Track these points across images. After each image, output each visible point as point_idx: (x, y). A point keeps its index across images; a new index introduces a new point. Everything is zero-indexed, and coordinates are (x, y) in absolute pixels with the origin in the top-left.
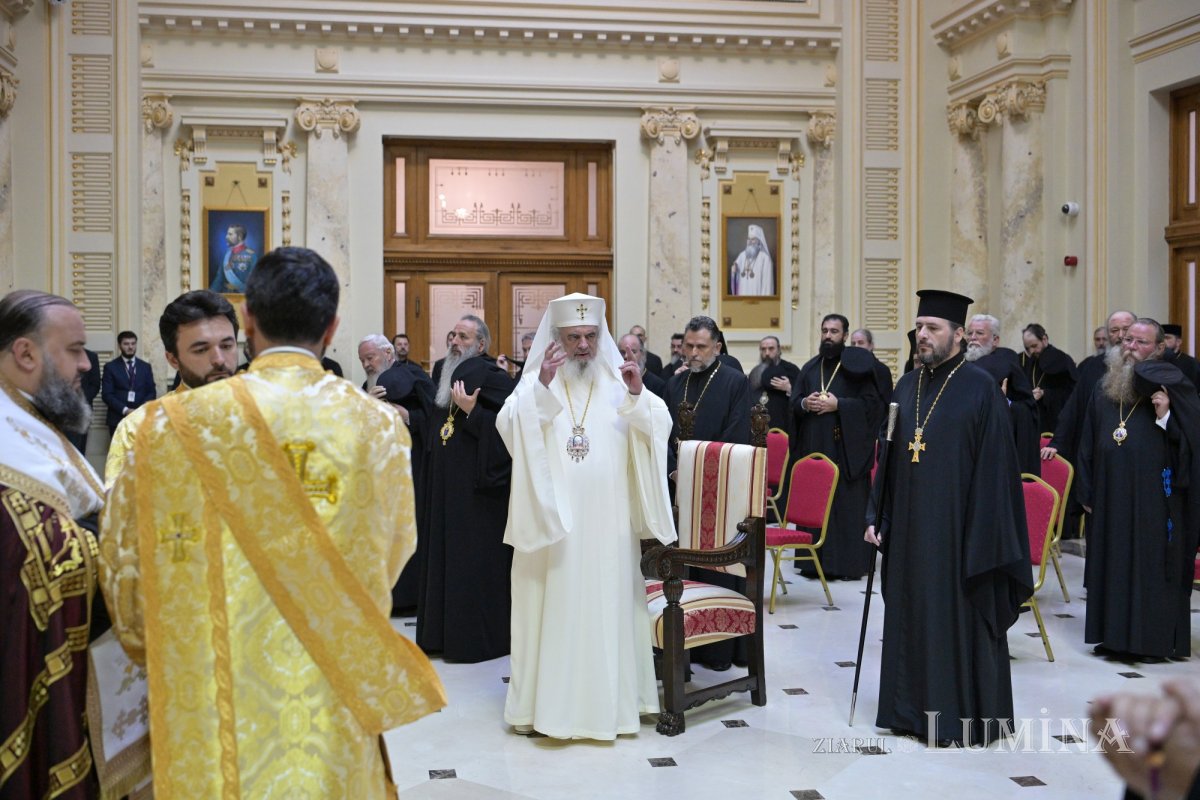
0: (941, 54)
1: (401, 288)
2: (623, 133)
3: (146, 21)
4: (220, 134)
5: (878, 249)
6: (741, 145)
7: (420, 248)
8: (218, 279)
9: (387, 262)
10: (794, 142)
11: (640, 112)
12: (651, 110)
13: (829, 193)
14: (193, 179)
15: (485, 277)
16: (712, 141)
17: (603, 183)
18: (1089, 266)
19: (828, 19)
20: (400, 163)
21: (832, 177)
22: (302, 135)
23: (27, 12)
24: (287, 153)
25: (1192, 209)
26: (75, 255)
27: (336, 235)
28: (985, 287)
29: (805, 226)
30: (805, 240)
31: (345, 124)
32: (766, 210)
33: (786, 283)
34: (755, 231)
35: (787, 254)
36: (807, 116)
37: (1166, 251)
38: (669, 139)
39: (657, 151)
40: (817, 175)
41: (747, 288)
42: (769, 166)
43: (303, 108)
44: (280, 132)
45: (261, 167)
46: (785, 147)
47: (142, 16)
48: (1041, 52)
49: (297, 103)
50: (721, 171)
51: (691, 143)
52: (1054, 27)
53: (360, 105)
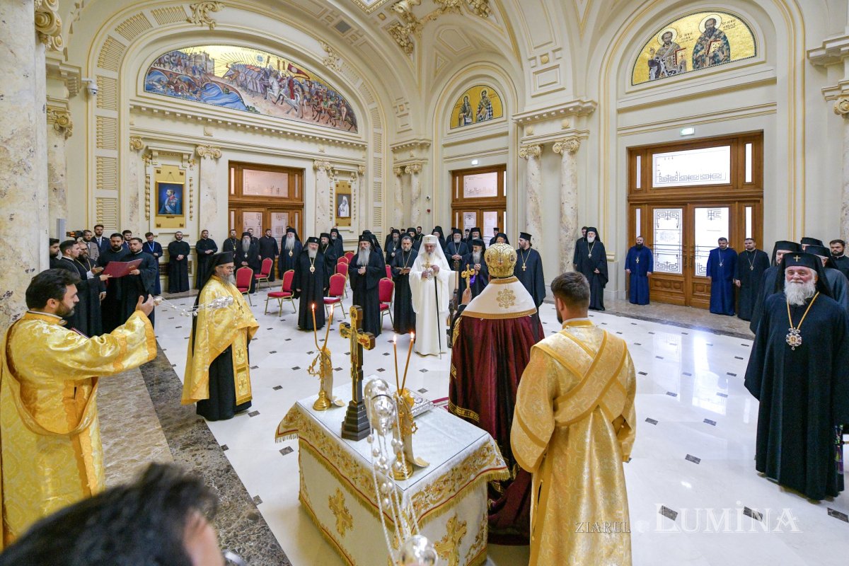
0: (392, 153)
1: (233, 213)
2: (308, 166)
3: (132, 107)
4: (163, 154)
5: (377, 204)
6: (342, 173)
7: (240, 199)
8: (162, 209)
9: (230, 204)
10: (355, 173)
11: (314, 160)
12: (317, 160)
13: (363, 188)
14: (151, 171)
15: (263, 210)
16: (333, 171)
17: (300, 181)
18: (434, 212)
19: (363, 139)
20: (233, 170)
21: (364, 184)
22: (198, 157)
23: (75, 95)
24: (191, 163)
25: (457, 200)
26: (98, 198)
27: (212, 194)
28: (403, 216)
29: (357, 196)
30: (357, 201)
31: (216, 155)
32: (347, 192)
33: (353, 213)
34: (345, 198)
35: (353, 205)
36: (358, 166)
37: (451, 209)
38: (322, 169)
39: (318, 173)
40: (360, 183)
41: (343, 214)
42: (348, 179)
43: (200, 147)
44: (189, 155)
45: (181, 168)
46: (353, 174)
47: (131, 105)
48: (422, 157)
49: (197, 146)
50: (335, 180)
51: (328, 171)
52: (424, 151)
53: (222, 149)
